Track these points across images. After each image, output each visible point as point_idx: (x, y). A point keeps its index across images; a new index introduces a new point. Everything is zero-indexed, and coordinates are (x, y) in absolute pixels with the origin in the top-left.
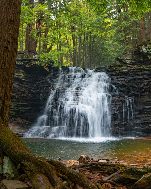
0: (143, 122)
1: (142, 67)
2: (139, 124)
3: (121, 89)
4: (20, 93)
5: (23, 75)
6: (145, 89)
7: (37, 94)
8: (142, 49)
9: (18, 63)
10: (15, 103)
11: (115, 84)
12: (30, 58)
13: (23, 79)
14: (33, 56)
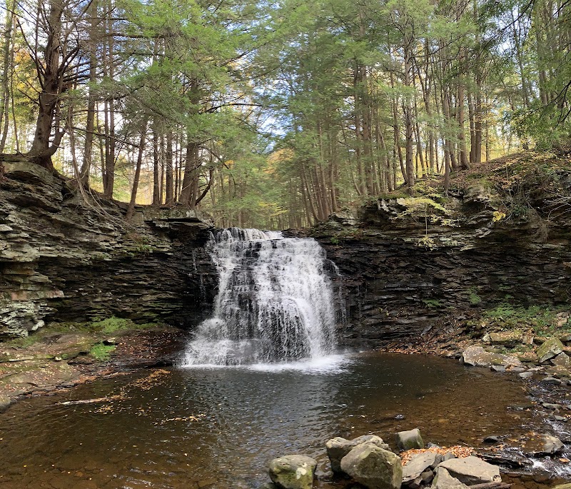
0: (377, 321)
1: (376, 234)
2: (372, 325)
3: (345, 268)
4: (163, 279)
5: (168, 246)
6: (382, 268)
7: (195, 279)
8: (381, 206)
9: (161, 226)
10: (154, 297)
11: (334, 259)
12: (181, 217)
13: (169, 254)
14: (187, 213)
